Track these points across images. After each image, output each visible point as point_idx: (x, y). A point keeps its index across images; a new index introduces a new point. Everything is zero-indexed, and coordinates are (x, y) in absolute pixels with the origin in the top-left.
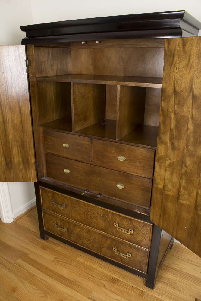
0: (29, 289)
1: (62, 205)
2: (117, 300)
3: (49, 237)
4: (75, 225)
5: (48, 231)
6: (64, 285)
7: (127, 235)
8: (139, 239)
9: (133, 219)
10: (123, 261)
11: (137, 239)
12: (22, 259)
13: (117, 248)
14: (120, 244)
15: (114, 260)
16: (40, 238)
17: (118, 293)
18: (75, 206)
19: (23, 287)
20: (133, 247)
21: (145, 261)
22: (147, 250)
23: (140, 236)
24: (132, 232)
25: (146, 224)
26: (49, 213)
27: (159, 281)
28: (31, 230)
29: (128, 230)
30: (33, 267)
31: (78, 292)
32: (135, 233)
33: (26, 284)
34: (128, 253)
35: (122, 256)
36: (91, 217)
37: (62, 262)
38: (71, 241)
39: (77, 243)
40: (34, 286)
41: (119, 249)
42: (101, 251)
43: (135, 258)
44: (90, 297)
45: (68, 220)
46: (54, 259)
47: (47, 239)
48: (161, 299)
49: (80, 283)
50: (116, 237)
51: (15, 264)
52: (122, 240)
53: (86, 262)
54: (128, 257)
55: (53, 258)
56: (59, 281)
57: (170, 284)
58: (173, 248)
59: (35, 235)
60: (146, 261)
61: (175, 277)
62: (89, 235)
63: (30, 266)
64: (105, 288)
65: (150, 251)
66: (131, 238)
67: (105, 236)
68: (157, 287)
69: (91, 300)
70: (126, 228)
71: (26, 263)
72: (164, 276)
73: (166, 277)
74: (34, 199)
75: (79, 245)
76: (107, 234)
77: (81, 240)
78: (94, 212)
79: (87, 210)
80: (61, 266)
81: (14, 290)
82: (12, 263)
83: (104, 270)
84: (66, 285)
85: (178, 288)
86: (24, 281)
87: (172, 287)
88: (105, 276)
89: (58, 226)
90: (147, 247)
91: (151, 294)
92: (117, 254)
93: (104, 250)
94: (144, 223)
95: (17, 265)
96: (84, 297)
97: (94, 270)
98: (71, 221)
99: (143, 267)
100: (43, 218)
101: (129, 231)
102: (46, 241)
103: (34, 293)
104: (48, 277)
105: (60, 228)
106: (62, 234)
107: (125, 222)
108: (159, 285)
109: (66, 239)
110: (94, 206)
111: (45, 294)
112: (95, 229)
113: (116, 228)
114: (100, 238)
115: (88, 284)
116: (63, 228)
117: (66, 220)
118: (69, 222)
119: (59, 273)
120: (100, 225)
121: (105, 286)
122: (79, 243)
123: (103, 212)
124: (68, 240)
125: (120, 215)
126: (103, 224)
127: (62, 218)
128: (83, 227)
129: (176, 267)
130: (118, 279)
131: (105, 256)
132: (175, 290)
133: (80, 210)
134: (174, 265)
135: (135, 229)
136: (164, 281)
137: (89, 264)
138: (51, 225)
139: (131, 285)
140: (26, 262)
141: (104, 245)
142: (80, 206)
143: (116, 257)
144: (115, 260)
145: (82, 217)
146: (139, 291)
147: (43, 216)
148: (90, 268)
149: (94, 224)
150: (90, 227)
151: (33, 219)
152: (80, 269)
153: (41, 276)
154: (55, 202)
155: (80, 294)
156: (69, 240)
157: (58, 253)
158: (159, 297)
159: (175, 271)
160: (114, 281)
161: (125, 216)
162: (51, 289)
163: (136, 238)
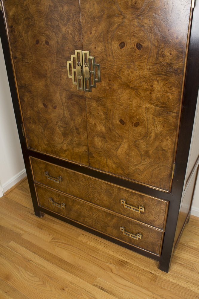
0: (24, 276)
1: (57, 179)
2: (126, 286)
3: (44, 213)
4: (74, 201)
5: (43, 207)
6: (65, 270)
7: (136, 213)
8: (152, 218)
9: (144, 196)
10: (132, 241)
11: (149, 219)
12: (15, 241)
13: (125, 228)
14: (128, 224)
15: (121, 241)
16: (35, 215)
17: (127, 278)
18: (72, 179)
19: (17, 273)
20: (144, 227)
21: (158, 242)
22: (162, 231)
23: (152, 215)
24: (143, 210)
25: (160, 201)
26: (43, 188)
27: (175, 263)
28: (24, 205)
29: (138, 208)
30: (28, 249)
31: (81, 278)
32: (147, 211)
33: (21, 271)
34: (139, 233)
35: (130, 236)
36: (92, 192)
37: (61, 243)
38: (71, 219)
39: (77, 221)
40: (31, 273)
41: (127, 228)
42: (106, 230)
43: (147, 239)
44: (95, 283)
45: (65, 195)
46: (52, 239)
47: (43, 216)
48: (177, 283)
49: (83, 267)
50: (123, 216)
51: (7, 248)
52: (131, 219)
53: (89, 242)
54: (138, 238)
55: (50, 239)
56: (59, 266)
57: (187, 265)
58: (189, 222)
59: (29, 212)
60: (160, 243)
61: (193, 257)
62: (91, 213)
63: (24, 249)
64: (112, 272)
65: (165, 232)
66: (142, 217)
67: (110, 214)
68: (172, 269)
69: (96, 287)
70: (136, 205)
71: (20, 246)
72: (180, 257)
73: (183, 257)
74: (24, 170)
75: (80, 223)
76: (113, 212)
77: (82, 218)
78: (96, 186)
79: (87, 184)
80: (60, 247)
81: (7, 277)
82: (4, 246)
83: (110, 252)
84: (66, 270)
85: (196, 270)
86: (18, 267)
87: (190, 269)
88: (111, 258)
89: (54, 202)
90: (161, 227)
91: (165, 278)
92: (125, 234)
93: (109, 229)
94: (157, 200)
95: (9, 249)
96: (88, 284)
97: (98, 252)
98: (68, 197)
99: (156, 249)
100: (36, 193)
101: (140, 210)
102: (42, 219)
103: (30, 280)
104: (46, 261)
105: (57, 205)
106: (60, 211)
107: (134, 199)
108: (174, 267)
109: (65, 217)
110: (96, 180)
111: (43, 281)
112: (98, 206)
113: (123, 205)
114: (104, 216)
115: (92, 269)
116: (60, 204)
117: (63, 196)
118: (66, 198)
119: (58, 256)
120: (104, 202)
121: (111, 271)
122: (80, 221)
123: (107, 186)
124: (66, 218)
125: (128, 191)
126: (107, 201)
127: (58, 193)
128: (83, 204)
129: (194, 245)
130: (127, 261)
131: (111, 237)
132: (192, 272)
133: (79, 183)
134: (191, 243)
135: (146, 207)
136: (180, 262)
137: (92, 244)
138: (46, 201)
139: (142, 267)
140: (20, 244)
141: (109, 224)
142: (78, 180)
143: (124, 237)
144: (123, 240)
145: (82, 192)
146: (151, 275)
147: (36, 191)
148: (94, 249)
149: (97, 200)
150: (92, 204)
151: (26, 192)
152: (82, 251)
153: (38, 260)
154: (48, 175)
155: (83, 281)
156: (68, 218)
157: (56, 232)
158: (174, 281)
159: (193, 250)
160: (122, 264)
161: (134, 191)
162: (50, 276)
163: (148, 217)
